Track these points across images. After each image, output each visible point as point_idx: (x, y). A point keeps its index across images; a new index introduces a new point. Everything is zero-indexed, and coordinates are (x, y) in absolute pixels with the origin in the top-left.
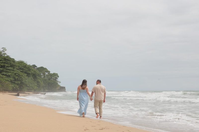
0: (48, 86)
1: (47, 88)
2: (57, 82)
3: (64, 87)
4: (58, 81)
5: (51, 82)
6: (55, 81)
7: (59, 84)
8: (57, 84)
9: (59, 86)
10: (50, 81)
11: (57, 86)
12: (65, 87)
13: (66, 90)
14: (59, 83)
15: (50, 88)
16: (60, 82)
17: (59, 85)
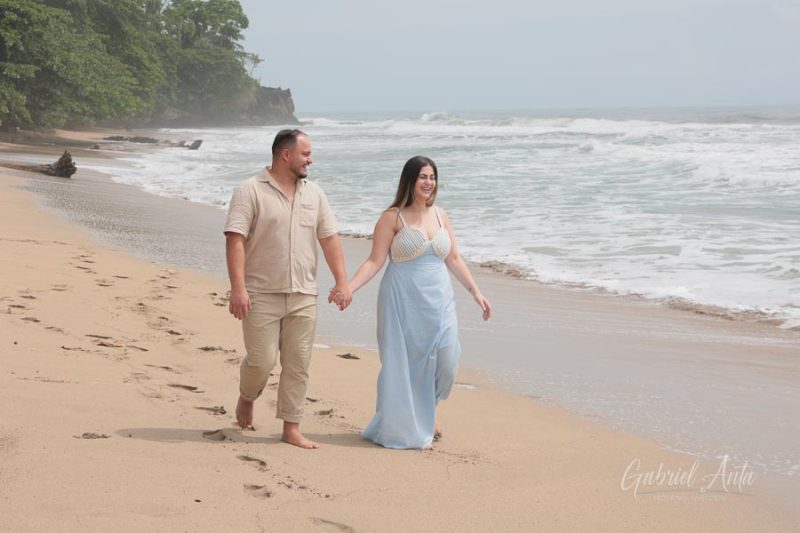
0: (179, 85)
1: (174, 96)
2: (240, 60)
3: (284, 88)
4: (245, 54)
5: (201, 58)
6: (224, 50)
7: (249, 73)
8: (238, 70)
9: (249, 82)
10: (190, 53)
11: (239, 86)
12: (288, 93)
13: (294, 113)
14: (248, 66)
15: (191, 98)
16: (256, 60)
17: (248, 79)
